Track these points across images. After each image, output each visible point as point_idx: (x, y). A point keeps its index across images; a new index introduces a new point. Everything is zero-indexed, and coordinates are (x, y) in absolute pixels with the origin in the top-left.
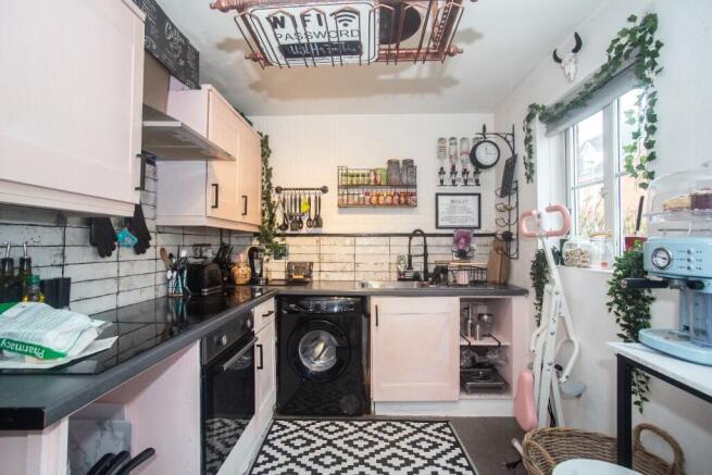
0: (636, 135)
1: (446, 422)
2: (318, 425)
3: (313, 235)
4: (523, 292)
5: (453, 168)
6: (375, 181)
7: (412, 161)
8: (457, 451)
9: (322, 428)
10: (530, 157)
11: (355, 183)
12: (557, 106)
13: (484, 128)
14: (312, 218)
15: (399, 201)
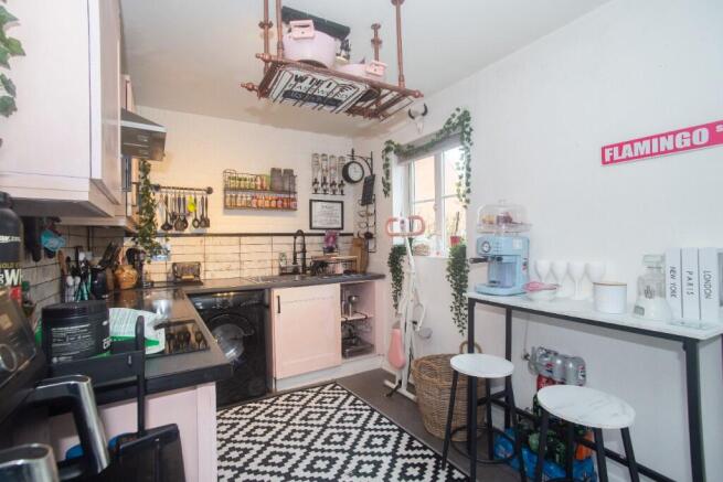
0: (461, 177)
1: (335, 383)
2: (231, 411)
3: (199, 235)
4: (381, 277)
5: (325, 179)
6: (262, 186)
7: (292, 171)
8: (352, 398)
9: (237, 413)
10: (387, 178)
11: (242, 186)
12: (409, 146)
13: (353, 151)
14: (199, 218)
15: (282, 205)
